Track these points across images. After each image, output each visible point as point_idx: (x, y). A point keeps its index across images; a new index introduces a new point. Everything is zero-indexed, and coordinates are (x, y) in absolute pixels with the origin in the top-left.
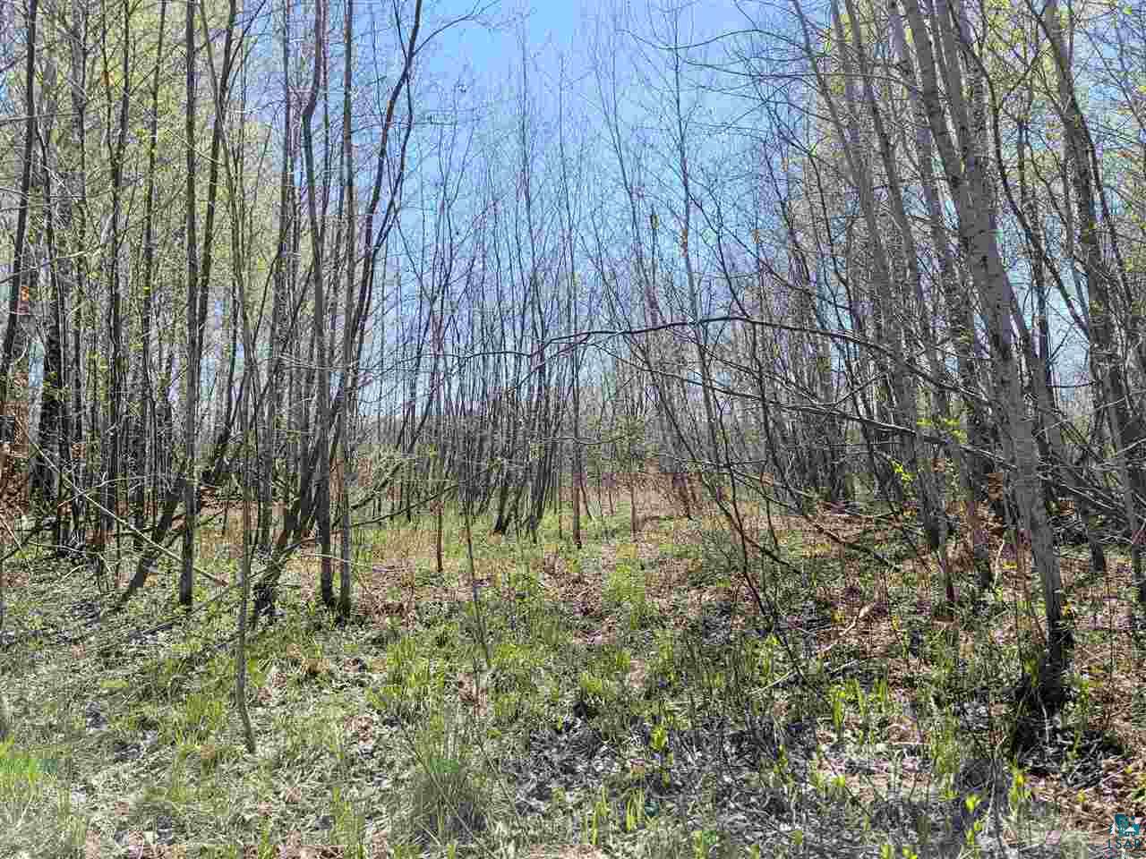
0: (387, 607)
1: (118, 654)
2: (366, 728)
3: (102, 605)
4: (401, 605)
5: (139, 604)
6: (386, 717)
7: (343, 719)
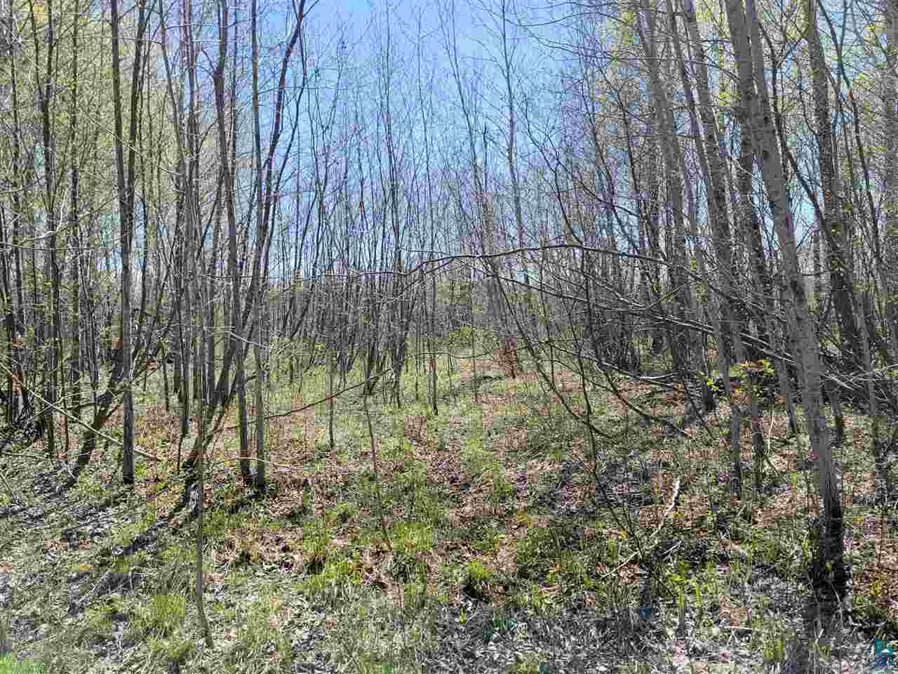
0: (294, 482)
1: (79, 534)
2: (299, 615)
3: (57, 479)
4: (306, 480)
5: (88, 480)
6: (314, 603)
7: (279, 608)
